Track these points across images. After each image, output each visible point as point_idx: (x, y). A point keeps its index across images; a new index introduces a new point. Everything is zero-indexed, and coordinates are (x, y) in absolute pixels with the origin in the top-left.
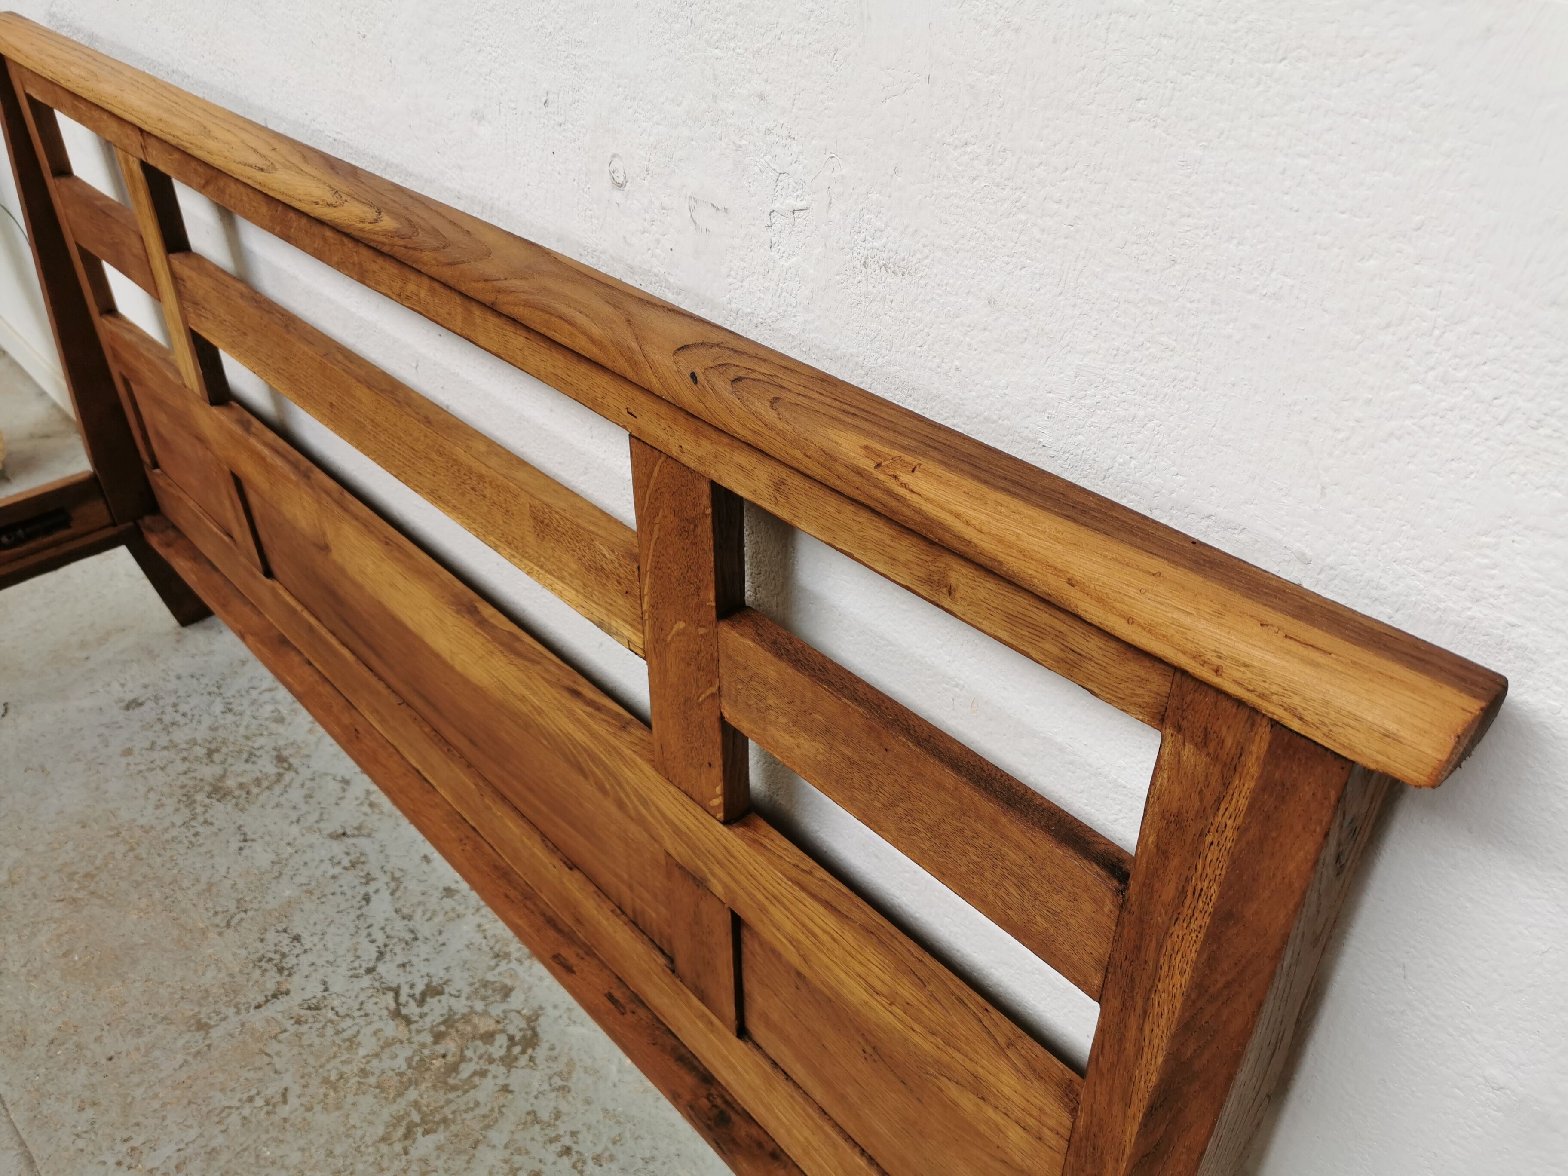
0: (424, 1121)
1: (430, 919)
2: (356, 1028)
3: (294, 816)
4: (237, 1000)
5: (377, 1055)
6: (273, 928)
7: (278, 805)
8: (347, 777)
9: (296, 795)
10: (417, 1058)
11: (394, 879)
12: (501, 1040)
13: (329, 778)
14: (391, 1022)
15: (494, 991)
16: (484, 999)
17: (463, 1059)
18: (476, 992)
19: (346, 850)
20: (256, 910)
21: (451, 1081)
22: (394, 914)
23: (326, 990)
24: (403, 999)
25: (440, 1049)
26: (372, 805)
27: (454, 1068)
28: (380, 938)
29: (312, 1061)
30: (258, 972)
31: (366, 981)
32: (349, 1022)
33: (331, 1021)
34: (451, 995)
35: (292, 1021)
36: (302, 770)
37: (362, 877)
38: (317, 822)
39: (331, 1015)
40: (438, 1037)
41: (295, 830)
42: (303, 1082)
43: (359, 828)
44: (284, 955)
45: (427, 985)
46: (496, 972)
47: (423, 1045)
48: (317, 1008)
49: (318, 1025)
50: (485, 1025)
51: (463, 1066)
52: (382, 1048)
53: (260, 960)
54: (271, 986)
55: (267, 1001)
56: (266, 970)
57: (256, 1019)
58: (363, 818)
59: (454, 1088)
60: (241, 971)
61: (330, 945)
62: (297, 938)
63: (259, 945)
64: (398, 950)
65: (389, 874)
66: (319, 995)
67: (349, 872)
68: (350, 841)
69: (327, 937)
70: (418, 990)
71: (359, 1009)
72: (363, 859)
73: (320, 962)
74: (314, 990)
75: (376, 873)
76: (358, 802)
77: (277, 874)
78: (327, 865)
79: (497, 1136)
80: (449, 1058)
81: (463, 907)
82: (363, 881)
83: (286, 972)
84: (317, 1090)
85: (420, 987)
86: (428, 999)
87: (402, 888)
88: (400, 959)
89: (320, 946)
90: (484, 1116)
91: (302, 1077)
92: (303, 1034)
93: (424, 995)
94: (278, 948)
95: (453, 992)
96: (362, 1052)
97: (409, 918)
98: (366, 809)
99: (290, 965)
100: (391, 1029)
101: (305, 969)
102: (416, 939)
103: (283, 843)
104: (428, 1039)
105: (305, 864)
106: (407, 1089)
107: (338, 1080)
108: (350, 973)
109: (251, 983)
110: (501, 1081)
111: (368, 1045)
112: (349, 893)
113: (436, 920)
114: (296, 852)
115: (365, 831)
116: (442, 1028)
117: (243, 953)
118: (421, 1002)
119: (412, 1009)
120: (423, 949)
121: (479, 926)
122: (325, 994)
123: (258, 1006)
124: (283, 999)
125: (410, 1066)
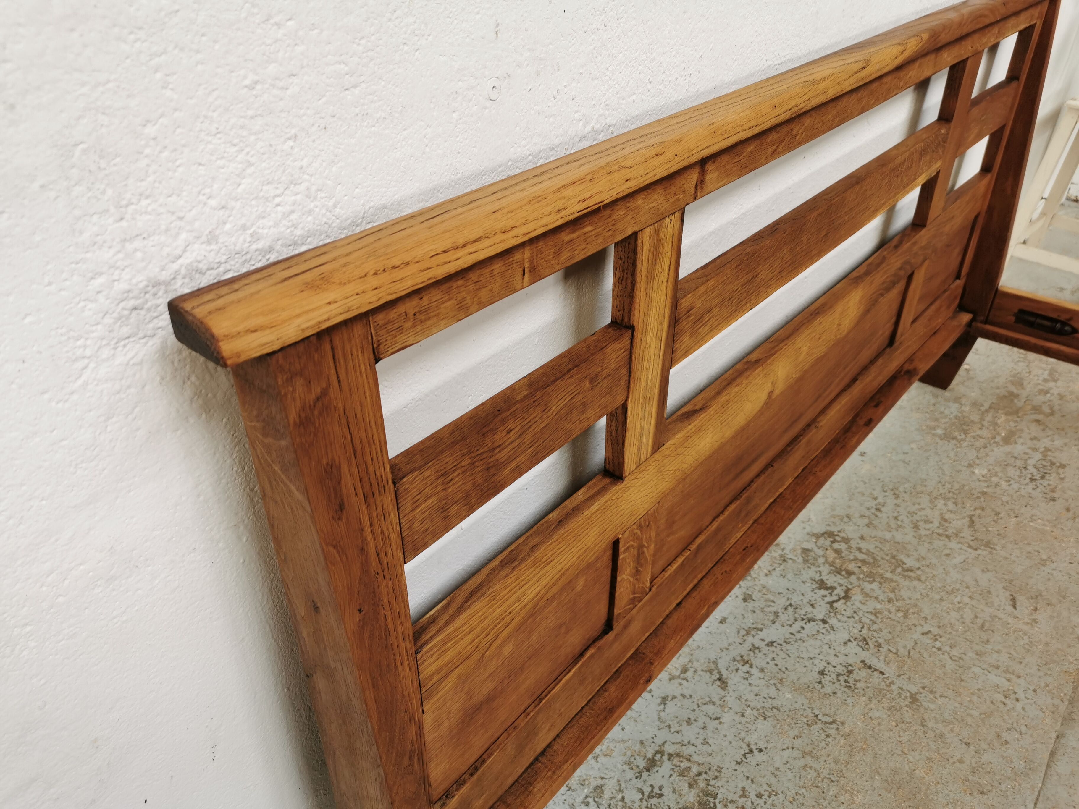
0: (899, 566)
1: (773, 602)
2: (866, 615)
3: (713, 724)
4: (885, 687)
5: (876, 598)
6: (822, 691)
7: (705, 742)
8: (659, 700)
9: (689, 733)
10: (868, 579)
11: (748, 633)
12: (836, 546)
13: (662, 714)
14: (853, 599)
15: (808, 556)
16: (815, 559)
17: (856, 559)
18: (814, 564)
19: (735, 671)
20: (812, 709)
21: (871, 561)
22: (777, 623)
23: (850, 640)
24: (835, 598)
25: (856, 570)
26: (685, 671)
27: (864, 561)
28: (797, 626)
29: (899, 628)
30: (859, 685)
31: (833, 621)
32: (864, 619)
33: (869, 629)
34: (821, 575)
35: (880, 649)
36: (659, 741)
37: (754, 653)
38: (714, 704)
39: (865, 631)
40: (850, 573)
41: (726, 718)
42: (913, 627)
43: (711, 672)
44: (839, 675)
45: (820, 589)
46: (796, 558)
47: (859, 579)
48: (865, 639)
49: (875, 634)
50: (831, 555)
51: (860, 558)
52: (871, 597)
53: (850, 687)
54: (864, 673)
55: (876, 670)
56: (855, 681)
57: (891, 671)
58: (700, 672)
59: (874, 558)
60: (864, 695)
61: (817, 651)
62: (822, 673)
63: (839, 693)
64: (803, 612)
65: (745, 638)
66: (855, 643)
67: (754, 662)
68: (725, 673)
69: (812, 656)
70: (826, 592)
71: (853, 617)
72: (739, 658)
73: (832, 652)
74: (853, 648)
75: (747, 645)
76: (684, 682)
77: (775, 710)
78: (753, 680)
79: (888, 536)
80: (859, 564)
81: (756, 587)
82: (757, 651)
83: (850, 668)
84: (913, 619)
85: (823, 592)
86: (829, 585)
87: (754, 626)
88: (809, 609)
89: (821, 657)
90: (881, 543)
91: (911, 629)
92: (885, 641)
93: (827, 589)
94: (835, 681)
95: (818, 574)
96: (879, 606)
97: (776, 614)
98: (689, 674)
99: (844, 668)
100: (857, 596)
101: (842, 658)
102: (791, 605)
103: (743, 720)
104: (853, 578)
105: (757, 695)
106: (887, 578)
107: (902, 611)
108: (832, 632)
109: (869, 685)
110: (859, 541)
111: (872, 605)
112: (771, 656)
113: (772, 598)
114: (749, 706)
115: (712, 666)
116: (843, 573)
117: (849, 701)
118: (833, 588)
119: (839, 591)
120: (796, 599)
121: (767, 575)
122: (852, 640)
123: (882, 673)
124: (868, 662)
125: (874, 581)
